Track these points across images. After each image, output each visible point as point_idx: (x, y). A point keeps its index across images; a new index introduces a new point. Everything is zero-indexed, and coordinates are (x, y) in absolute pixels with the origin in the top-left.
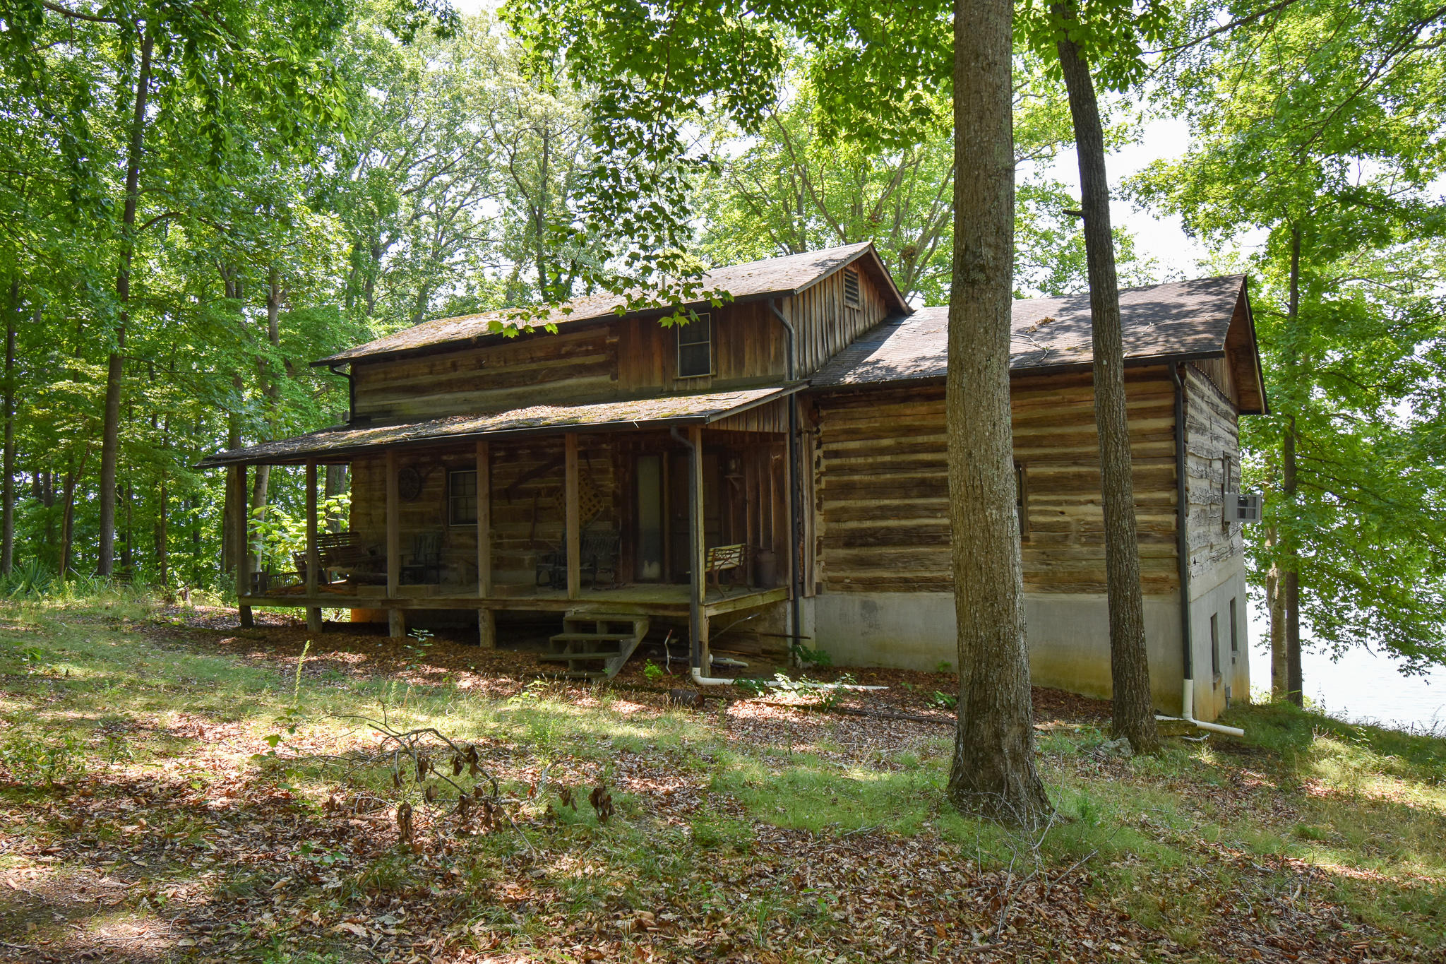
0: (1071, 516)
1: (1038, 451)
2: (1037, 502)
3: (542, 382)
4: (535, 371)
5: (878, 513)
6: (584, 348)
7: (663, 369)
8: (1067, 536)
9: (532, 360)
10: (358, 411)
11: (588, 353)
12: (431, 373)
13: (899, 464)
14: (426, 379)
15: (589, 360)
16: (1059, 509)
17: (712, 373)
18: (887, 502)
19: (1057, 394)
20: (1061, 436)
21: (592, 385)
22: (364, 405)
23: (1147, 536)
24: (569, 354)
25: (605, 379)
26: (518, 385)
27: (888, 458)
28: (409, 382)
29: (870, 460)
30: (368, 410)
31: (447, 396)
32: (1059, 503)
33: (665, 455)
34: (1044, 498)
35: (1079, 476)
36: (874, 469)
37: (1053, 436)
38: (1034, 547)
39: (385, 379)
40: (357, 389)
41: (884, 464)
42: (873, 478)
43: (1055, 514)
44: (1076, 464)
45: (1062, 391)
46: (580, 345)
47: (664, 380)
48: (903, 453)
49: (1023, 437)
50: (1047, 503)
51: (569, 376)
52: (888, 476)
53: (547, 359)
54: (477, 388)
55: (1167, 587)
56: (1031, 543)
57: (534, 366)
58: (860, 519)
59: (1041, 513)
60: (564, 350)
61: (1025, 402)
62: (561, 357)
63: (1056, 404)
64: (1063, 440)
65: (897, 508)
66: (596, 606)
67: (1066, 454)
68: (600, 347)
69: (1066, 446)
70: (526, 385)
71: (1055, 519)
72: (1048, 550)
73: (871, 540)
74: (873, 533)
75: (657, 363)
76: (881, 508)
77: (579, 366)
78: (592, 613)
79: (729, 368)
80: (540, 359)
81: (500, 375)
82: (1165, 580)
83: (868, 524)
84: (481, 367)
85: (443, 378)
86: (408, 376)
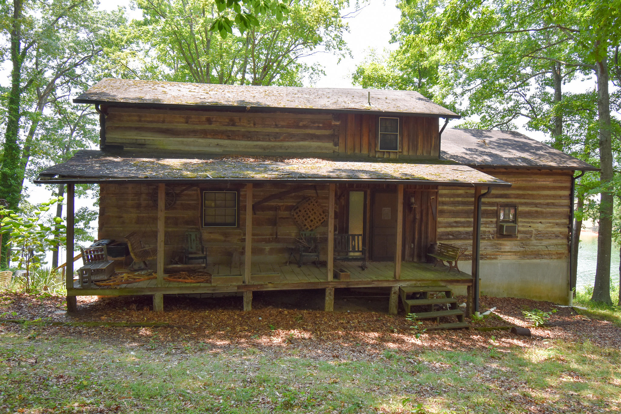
0: (533, 228)
1: (523, 201)
2: (521, 222)
3: (281, 141)
4: (277, 133)
5: (455, 224)
6: (316, 125)
7: (369, 144)
8: (531, 236)
9: (276, 126)
10: (108, 140)
11: (318, 128)
12: (187, 122)
13: (465, 202)
14: (183, 126)
15: (318, 132)
16: (529, 225)
17: (399, 150)
18: (458, 219)
19: (530, 177)
20: (532, 195)
21: (319, 147)
22: (115, 137)
23: (559, 236)
24: (305, 127)
25: (330, 145)
26: (263, 140)
27: (460, 199)
28: (165, 126)
29: (452, 199)
30: (120, 141)
31: (200, 140)
32: (529, 223)
33: (369, 192)
34: (524, 220)
35: (537, 212)
36: (454, 203)
37: (529, 194)
38: (519, 241)
39: (140, 121)
40: (107, 124)
41: (458, 202)
42: (453, 208)
43: (526, 227)
44: (536, 207)
45: (533, 176)
46: (314, 123)
47: (369, 150)
48: (468, 197)
49: (518, 194)
50: (525, 222)
51: (303, 139)
52: (460, 207)
53: (288, 127)
54: (229, 138)
55: (564, 256)
56: (518, 239)
57: (277, 130)
58: (445, 227)
59: (523, 226)
60: (301, 124)
61: (519, 179)
62: (298, 127)
63: (530, 181)
64: (532, 196)
65: (463, 222)
66: (414, 282)
67: (533, 203)
68: (327, 126)
69: (534, 199)
70: (270, 141)
71: (528, 229)
72: (524, 242)
73: (451, 237)
74: (452, 234)
75: (365, 140)
76: (456, 222)
77: (311, 134)
78: (411, 286)
79: (409, 149)
80: (282, 127)
81: (249, 132)
82: (563, 254)
83: (449, 229)
84: (233, 125)
85: (198, 127)
86: (163, 122)
